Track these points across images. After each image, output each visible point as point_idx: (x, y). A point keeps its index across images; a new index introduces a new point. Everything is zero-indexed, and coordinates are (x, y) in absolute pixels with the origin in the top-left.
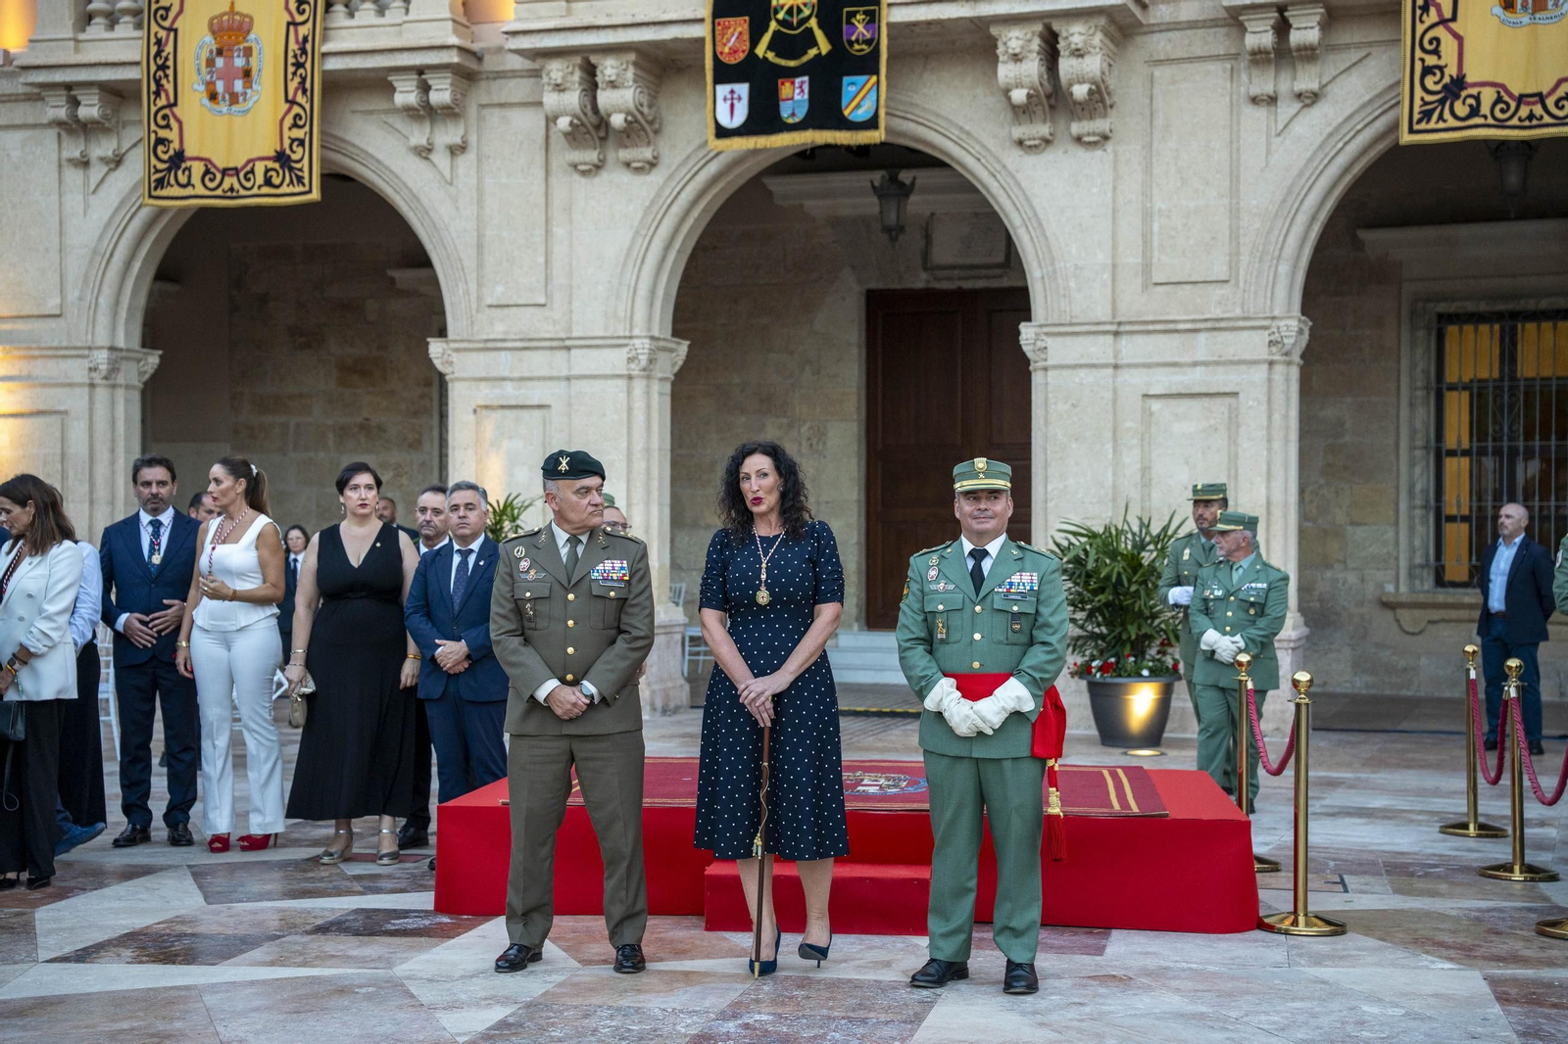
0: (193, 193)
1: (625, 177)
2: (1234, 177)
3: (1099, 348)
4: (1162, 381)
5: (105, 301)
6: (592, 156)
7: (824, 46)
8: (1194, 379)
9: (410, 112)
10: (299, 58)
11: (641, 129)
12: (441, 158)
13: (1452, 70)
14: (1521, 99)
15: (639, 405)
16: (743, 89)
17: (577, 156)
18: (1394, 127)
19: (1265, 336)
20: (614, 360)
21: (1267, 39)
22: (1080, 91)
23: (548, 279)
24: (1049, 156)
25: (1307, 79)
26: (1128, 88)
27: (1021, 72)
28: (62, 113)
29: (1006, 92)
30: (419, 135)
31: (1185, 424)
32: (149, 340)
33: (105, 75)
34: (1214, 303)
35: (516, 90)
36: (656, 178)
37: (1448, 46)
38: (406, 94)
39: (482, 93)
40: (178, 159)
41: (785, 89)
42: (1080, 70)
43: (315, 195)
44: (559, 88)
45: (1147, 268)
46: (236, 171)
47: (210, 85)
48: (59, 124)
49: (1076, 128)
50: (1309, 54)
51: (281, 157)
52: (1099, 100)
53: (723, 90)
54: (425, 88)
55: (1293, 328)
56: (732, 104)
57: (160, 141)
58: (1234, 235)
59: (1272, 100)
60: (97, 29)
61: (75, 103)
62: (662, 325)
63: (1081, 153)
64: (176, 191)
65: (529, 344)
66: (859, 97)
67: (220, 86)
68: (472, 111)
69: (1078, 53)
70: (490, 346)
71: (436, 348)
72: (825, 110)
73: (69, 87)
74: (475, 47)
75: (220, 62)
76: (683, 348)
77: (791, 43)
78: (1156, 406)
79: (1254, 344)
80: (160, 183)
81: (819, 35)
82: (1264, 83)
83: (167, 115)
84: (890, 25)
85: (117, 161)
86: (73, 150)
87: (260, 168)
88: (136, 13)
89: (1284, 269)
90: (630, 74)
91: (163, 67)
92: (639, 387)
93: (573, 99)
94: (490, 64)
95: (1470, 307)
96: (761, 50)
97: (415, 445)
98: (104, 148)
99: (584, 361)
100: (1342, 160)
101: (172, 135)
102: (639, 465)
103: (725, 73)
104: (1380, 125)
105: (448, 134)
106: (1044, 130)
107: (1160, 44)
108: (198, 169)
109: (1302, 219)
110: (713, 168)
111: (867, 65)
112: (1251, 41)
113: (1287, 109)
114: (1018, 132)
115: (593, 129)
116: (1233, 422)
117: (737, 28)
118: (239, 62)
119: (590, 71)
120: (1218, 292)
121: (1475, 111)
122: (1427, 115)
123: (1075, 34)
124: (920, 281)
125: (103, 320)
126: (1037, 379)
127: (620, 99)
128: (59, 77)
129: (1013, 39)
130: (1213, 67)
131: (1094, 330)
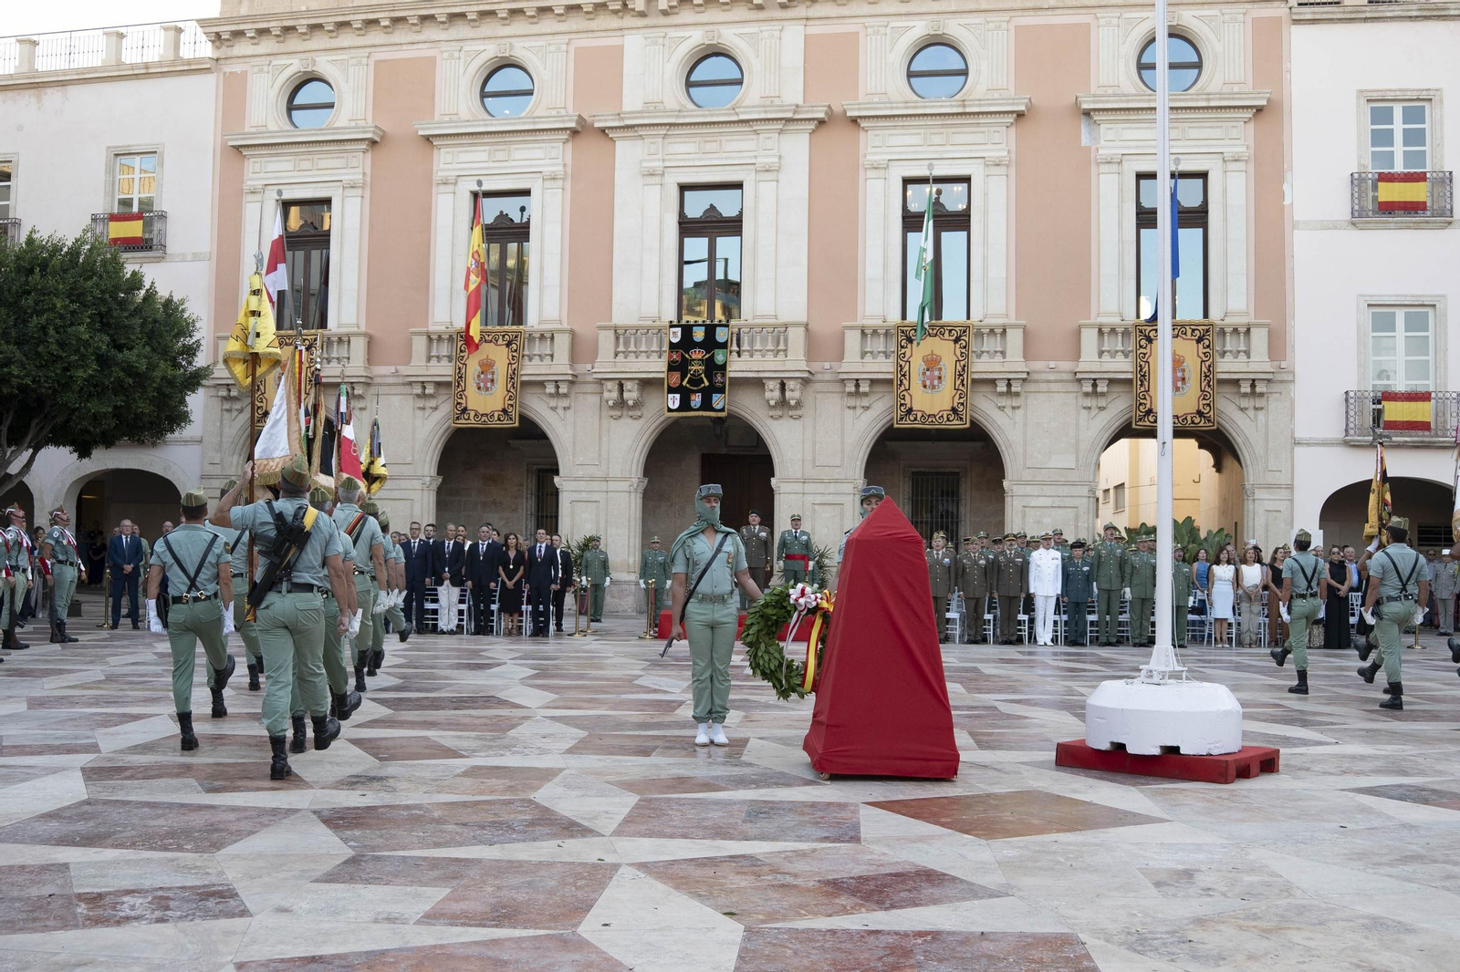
0: (470, 422)
1: (629, 421)
2: (843, 432)
3: (798, 487)
4: (819, 499)
5: (428, 459)
6: (619, 413)
7: (707, 383)
8: (830, 499)
9: (551, 395)
10: (512, 375)
11: (637, 405)
12: (560, 411)
13: (909, 406)
14: (929, 416)
15: (633, 501)
16: (678, 396)
17: (612, 413)
18: (892, 419)
19: (851, 486)
20: (624, 486)
21: (853, 389)
22: (793, 402)
23: (600, 455)
24: (781, 421)
25: (865, 402)
26: (809, 401)
27: (773, 394)
28: (419, 391)
29: (768, 401)
30: (553, 403)
31: (826, 513)
32: (439, 473)
33: (438, 379)
34: (837, 474)
35: (590, 388)
36: (641, 421)
37: (907, 397)
38: (550, 389)
39: (577, 388)
40: (465, 410)
41: (693, 397)
42: (793, 395)
43: (517, 424)
44: (610, 391)
45: (814, 460)
46: (487, 415)
47: (478, 384)
48: (418, 396)
49: (790, 413)
50: (866, 394)
51: (504, 411)
52: (799, 405)
53: (671, 396)
54: (558, 387)
55: (861, 482)
56: (674, 401)
57: (458, 403)
58: (843, 451)
59: (855, 408)
60: (434, 362)
61: (424, 388)
62: (640, 474)
63: (792, 420)
64: (464, 421)
65: (592, 479)
66: (718, 402)
67: (482, 385)
68: (573, 395)
69: (792, 390)
70: (577, 479)
71: (556, 479)
72: (707, 405)
73: (423, 382)
74: (575, 373)
75: (482, 376)
76: (646, 481)
77: (695, 381)
78: (817, 507)
79: (848, 488)
80: (458, 418)
81: (705, 380)
82: (852, 402)
83: (461, 394)
84: (730, 378)
85: (436, 408)
86: (420, 403)
87: (496, 415)
88: (448, 357)
89: (858, 463)
90: (636, 387)
91: (461, 377)
92: (633, 495)
93: (615, 395)
94: (580, 379)
95: (923, 470)
96: (684, 383)
97: (515, 510)
98: (433, 403)
99: (612, 486)
100: (877, 428)
101: (463, 401)
102: (633, 523)
103: (671, 390)
104: (888, 418)
105: (565, 403)
106: (780, 413)
107: (818, 386)
108: (472, 414)
109: (864, 447)
110: (662, 419)
111: (722, 391)
112: (848, 389)
113: (859, 411)
114: (771, 413)
115: (621, 404)
116: (842, 514)
117: (676, 376)
118: (490, 376)
119: (621, 386)
120: (838, 470)
121: (916, 419)
122: (902, 419)
123: (790, 385)
124: (724, 451)
125: (427, 466)
126: (776, 497)
127: (631, 395)
128: (421, 379)
129: (771, 385)
130: (835, 395)
131: (796, 481)
